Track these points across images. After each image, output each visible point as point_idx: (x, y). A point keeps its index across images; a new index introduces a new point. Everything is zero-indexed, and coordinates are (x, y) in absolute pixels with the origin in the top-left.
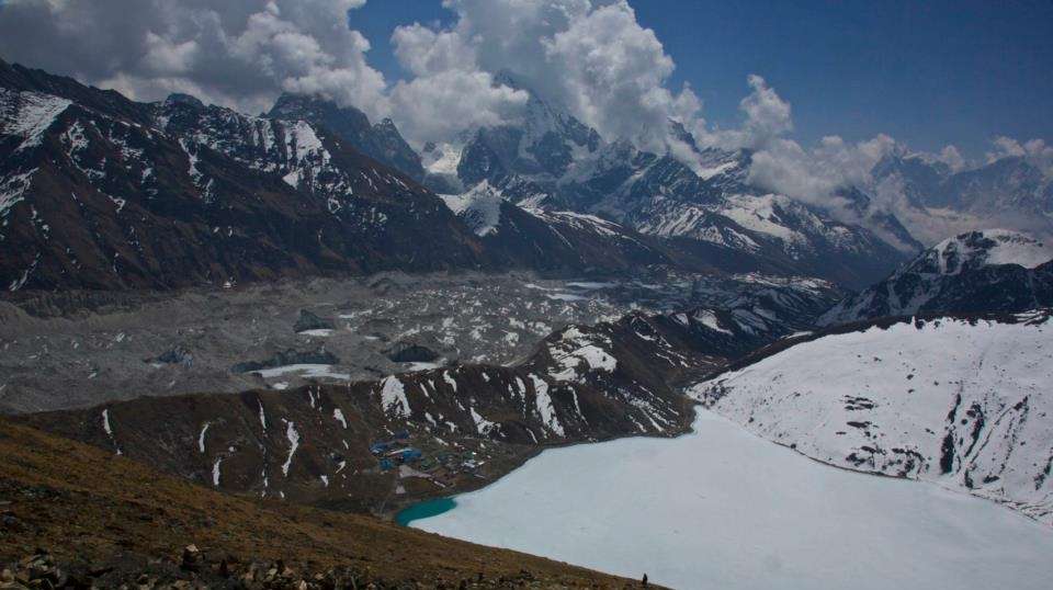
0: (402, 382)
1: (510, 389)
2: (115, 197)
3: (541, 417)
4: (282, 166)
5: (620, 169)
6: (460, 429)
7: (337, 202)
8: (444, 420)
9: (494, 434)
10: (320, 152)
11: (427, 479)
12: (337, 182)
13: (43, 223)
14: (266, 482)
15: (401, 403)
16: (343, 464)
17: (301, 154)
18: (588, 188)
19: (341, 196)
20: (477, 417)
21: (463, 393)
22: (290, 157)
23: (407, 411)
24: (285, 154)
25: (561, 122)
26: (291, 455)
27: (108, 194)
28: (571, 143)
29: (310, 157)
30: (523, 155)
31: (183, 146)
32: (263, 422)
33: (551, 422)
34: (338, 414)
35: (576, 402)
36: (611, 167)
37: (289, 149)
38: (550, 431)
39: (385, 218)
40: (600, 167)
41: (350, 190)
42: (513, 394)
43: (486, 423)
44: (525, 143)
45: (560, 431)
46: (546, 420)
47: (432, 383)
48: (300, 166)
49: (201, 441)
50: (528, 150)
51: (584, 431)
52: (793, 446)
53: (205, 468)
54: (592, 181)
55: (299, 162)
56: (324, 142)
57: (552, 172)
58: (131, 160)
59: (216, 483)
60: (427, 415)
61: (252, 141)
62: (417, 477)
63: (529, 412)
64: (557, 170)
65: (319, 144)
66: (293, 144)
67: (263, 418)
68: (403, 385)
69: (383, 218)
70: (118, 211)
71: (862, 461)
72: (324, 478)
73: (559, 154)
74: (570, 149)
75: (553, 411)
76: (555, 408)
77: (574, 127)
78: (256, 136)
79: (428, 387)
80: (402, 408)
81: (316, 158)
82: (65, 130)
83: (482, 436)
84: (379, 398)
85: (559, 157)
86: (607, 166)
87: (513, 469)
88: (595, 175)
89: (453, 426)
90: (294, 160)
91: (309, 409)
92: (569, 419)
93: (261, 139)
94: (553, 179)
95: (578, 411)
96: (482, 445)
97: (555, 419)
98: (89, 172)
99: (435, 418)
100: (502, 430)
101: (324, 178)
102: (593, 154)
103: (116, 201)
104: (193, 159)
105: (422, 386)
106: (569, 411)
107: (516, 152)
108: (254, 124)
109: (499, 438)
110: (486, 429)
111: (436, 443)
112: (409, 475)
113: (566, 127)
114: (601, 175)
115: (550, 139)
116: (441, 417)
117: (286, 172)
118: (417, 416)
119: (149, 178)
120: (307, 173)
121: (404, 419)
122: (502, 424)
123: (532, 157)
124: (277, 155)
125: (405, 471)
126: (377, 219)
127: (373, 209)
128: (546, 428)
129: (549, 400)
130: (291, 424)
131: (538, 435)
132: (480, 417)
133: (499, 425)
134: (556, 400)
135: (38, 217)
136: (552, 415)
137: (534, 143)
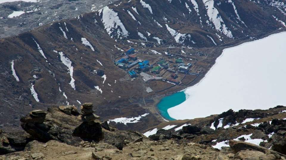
0: (116, 11)
1: (187, 6)
3: (213, 25)
6: (164, 41)
8: (152, 35)
9: (187, 42)
11: (161, 80)
14: (64, 95)
15: (119, 27)
16: (104, 77)
20: (172, 31)
21: (157, 14)
23: (125, 32)
26: (71, 74)
32: (43, 54)
33: (221, 28)
34: (84, 41)
35: (236, 11)
38: (223, 35)
42: (190, 10)
43: (179, 35)
45: (229, 34)
46: (218, 28)
47: (135, 9)
49: (14, 74)
51: (245, 32)
53: (27, 92)
59: (38, 100)
60: (139, 34)
62: (154, 80)
63: (204, 23)
67: (41, 51)
68: (117, 14)
72: (97, 88)
75: (222, 21)
76: (222, 18)
79: (133, 12)
80: (121, 30)
83: (180, 45)
84: (102, 25)
87: (211, 66)
89: (159, 40)
91: (64, 41)
92: (234, 25)
95: (239, 18)
96: (183, 52)
97: (224, 25)
99: (146, 35)
100: (192, 38)
105: (129, 12)
106: (231, 19)
109: (191, 45)
110: (181, 39)
111: (152, 54)
112: (149, 79)
116: (149, 34)
118: (133, 35)
121: (124, 39)
122: (191, 34)
125: (146, 77)
128: (219, 33)
129: (216, 12)
130: (61, 54)
131: (216, 39)
132: (174, 31)
133: (189, 36)
134: (222, 12)
136: (222, 23)
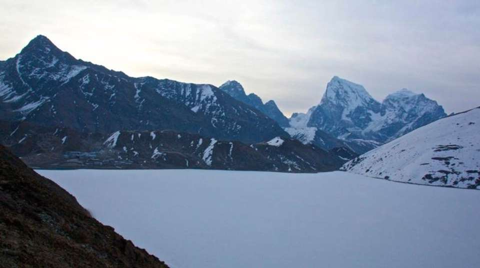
1: (192, 143)
2: (95, 104)
3: (202, 156)
4: (192, 103)
5: (398, 123)
7: (216, 119)
10: (212, 97)
12: (218, 110)
13: (55, 111)
17: (202, 98)
18: (380, 134)
19: (219, 117)
22: (197, 99)
24: (195, 99)
25: (366, 101)
27: (92, 102)
28: (371, 112)
29: (207, 99)
30: (344, 118)
31: (135, 86)
33: (207, 159)
35: (231, 150)
36: (392, 122)
37: (197, 96)
38: (204, 163)
39: (240, 127)
40: (386, 122)
41: (224, 114)
42: (192, 145)
44: (346, 112)
45: (209, 163)
46: (204, 158)
48: (201, 103)
50: (347, 116)
52: (387, 178)
54: (382, 130)
55: (201, 102)
56: (215, 93)
57: (359, 126)
58: (108, 90)
61: (180, 93)
63: (197, 154)
64: (362, 126)
65: (212, 93)
66: (200, 94)
69: (239, 127)
70: (93, 110)
71: (437, 179)
73: (363, 117)
74: (370, 115)
76: (213, 152)
77: (372, 104)
78: (183, 90)
81: (210, 100)
82: (82, 77)
85: (363, 119)
86: (390, 122)
88: (383, 126)
90: (199, 100)
92: (220, 157)
93: (185, 92)
94: (360, 130)
95: (230, 155)
97: (211, 157)
98: (86, 94)
101: (211, 108)
102: (382, 117)
103: (94, 106)
104: (138, 91)
106: (223, 154)
107: (340, 117)
108: (183, 86)
113: (368, 104)
114: (386, 127)
115: (359, 110)
117: (193, 106)
119: (113, 97)
120: (204, 107)
123: (349, 119)
124: (191, 98)
126: (236, 127)
127: (235, 124)
129: (213, 148)
135: (53, 108)
137: (350, 112)
